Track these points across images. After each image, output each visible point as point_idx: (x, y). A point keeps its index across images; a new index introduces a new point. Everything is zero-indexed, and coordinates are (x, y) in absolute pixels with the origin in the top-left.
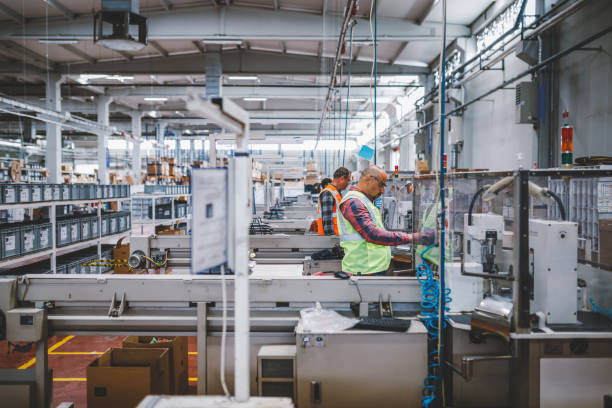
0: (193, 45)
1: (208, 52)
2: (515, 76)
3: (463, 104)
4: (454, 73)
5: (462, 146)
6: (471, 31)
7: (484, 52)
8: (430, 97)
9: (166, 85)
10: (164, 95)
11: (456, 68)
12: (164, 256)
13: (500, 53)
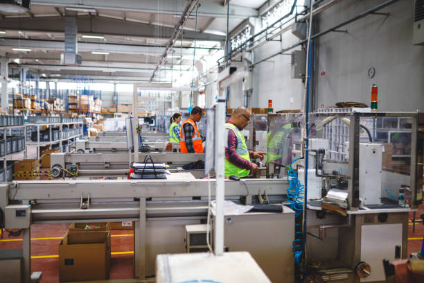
0: (55, 11)
1: (67, 16)
2: (291, 46)
3: (253, 63)
4: (247, 41)
5: (251, 92)
6: (259, 13)
7: (268, 28)
8: (229, 57)
9: (30, 39)
10: (29, 47)
11: (248, 39)
12: (76, 168)
13: (279, 30)
